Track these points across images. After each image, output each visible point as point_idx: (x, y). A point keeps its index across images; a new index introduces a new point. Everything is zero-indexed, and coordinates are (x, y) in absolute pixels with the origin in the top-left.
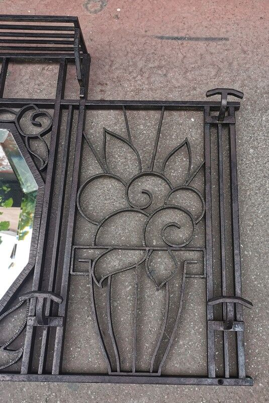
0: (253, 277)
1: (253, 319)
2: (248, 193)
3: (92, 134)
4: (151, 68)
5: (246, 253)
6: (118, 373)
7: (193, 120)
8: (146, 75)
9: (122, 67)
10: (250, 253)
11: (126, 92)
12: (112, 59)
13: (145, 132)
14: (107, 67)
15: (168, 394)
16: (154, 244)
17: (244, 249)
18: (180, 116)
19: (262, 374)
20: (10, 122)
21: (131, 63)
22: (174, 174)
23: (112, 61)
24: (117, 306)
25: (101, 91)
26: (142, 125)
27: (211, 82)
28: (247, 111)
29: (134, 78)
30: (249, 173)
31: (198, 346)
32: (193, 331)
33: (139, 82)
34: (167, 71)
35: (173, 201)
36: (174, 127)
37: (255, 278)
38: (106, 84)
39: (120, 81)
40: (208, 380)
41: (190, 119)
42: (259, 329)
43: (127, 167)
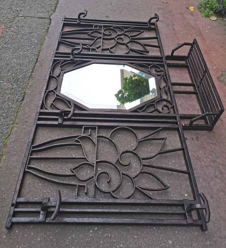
0: (74, 236)
1: (46, 234)
2: (135, 237)
3: (163, 134)
4: (219, 167)
5: (91, 231)
6: (31, 149)
7: (186, 195)
8: (212, 164)
9: (213, 150)
10: (91, 235)
11: (196, 152)
12: (217, 144)
13: (170, 163)
14: (211, 141)
15: (15, 176)
16: (99, 169)
17: (94, 230)
18: (187, 186)
19: (11, 239)
20: (161, 96)
21: (218, 155)
22: (144, 181)
23: (215, 144)
24: (65, 150)
25: (193, 138)
26: (174, 161)
27: (222, 211)
28: (204, 241)
29: (208, 157)
30: (151, 238)
31: (36, 195)
32: (45, 192)
33: (205, 160)
34: (220, 178)
35: (126, 181)
36: (178, 182)
37: (73, 237)
38: (198, 141)
39: (202, 148)
40: (16, 197)
41: (187, 193)
42: (39, 237)
43: (145, 153)
